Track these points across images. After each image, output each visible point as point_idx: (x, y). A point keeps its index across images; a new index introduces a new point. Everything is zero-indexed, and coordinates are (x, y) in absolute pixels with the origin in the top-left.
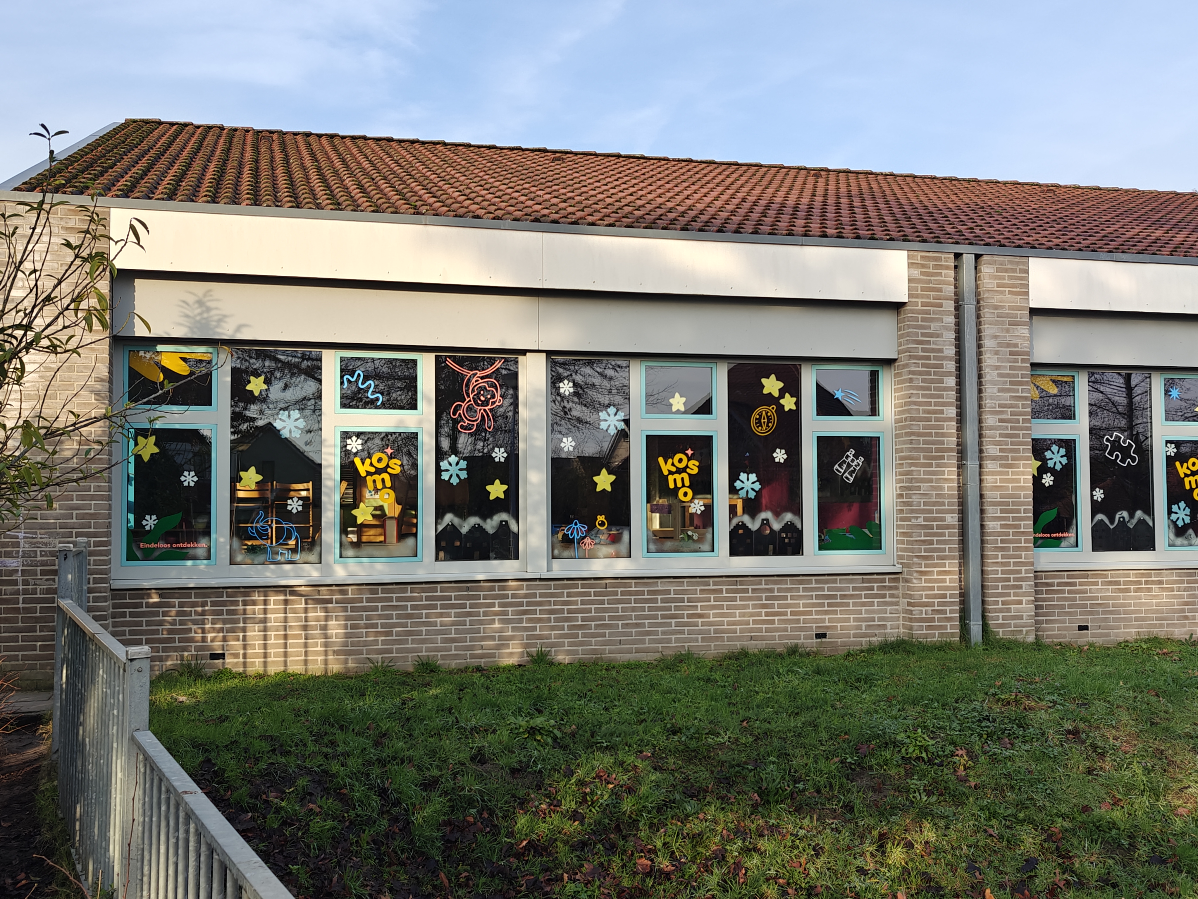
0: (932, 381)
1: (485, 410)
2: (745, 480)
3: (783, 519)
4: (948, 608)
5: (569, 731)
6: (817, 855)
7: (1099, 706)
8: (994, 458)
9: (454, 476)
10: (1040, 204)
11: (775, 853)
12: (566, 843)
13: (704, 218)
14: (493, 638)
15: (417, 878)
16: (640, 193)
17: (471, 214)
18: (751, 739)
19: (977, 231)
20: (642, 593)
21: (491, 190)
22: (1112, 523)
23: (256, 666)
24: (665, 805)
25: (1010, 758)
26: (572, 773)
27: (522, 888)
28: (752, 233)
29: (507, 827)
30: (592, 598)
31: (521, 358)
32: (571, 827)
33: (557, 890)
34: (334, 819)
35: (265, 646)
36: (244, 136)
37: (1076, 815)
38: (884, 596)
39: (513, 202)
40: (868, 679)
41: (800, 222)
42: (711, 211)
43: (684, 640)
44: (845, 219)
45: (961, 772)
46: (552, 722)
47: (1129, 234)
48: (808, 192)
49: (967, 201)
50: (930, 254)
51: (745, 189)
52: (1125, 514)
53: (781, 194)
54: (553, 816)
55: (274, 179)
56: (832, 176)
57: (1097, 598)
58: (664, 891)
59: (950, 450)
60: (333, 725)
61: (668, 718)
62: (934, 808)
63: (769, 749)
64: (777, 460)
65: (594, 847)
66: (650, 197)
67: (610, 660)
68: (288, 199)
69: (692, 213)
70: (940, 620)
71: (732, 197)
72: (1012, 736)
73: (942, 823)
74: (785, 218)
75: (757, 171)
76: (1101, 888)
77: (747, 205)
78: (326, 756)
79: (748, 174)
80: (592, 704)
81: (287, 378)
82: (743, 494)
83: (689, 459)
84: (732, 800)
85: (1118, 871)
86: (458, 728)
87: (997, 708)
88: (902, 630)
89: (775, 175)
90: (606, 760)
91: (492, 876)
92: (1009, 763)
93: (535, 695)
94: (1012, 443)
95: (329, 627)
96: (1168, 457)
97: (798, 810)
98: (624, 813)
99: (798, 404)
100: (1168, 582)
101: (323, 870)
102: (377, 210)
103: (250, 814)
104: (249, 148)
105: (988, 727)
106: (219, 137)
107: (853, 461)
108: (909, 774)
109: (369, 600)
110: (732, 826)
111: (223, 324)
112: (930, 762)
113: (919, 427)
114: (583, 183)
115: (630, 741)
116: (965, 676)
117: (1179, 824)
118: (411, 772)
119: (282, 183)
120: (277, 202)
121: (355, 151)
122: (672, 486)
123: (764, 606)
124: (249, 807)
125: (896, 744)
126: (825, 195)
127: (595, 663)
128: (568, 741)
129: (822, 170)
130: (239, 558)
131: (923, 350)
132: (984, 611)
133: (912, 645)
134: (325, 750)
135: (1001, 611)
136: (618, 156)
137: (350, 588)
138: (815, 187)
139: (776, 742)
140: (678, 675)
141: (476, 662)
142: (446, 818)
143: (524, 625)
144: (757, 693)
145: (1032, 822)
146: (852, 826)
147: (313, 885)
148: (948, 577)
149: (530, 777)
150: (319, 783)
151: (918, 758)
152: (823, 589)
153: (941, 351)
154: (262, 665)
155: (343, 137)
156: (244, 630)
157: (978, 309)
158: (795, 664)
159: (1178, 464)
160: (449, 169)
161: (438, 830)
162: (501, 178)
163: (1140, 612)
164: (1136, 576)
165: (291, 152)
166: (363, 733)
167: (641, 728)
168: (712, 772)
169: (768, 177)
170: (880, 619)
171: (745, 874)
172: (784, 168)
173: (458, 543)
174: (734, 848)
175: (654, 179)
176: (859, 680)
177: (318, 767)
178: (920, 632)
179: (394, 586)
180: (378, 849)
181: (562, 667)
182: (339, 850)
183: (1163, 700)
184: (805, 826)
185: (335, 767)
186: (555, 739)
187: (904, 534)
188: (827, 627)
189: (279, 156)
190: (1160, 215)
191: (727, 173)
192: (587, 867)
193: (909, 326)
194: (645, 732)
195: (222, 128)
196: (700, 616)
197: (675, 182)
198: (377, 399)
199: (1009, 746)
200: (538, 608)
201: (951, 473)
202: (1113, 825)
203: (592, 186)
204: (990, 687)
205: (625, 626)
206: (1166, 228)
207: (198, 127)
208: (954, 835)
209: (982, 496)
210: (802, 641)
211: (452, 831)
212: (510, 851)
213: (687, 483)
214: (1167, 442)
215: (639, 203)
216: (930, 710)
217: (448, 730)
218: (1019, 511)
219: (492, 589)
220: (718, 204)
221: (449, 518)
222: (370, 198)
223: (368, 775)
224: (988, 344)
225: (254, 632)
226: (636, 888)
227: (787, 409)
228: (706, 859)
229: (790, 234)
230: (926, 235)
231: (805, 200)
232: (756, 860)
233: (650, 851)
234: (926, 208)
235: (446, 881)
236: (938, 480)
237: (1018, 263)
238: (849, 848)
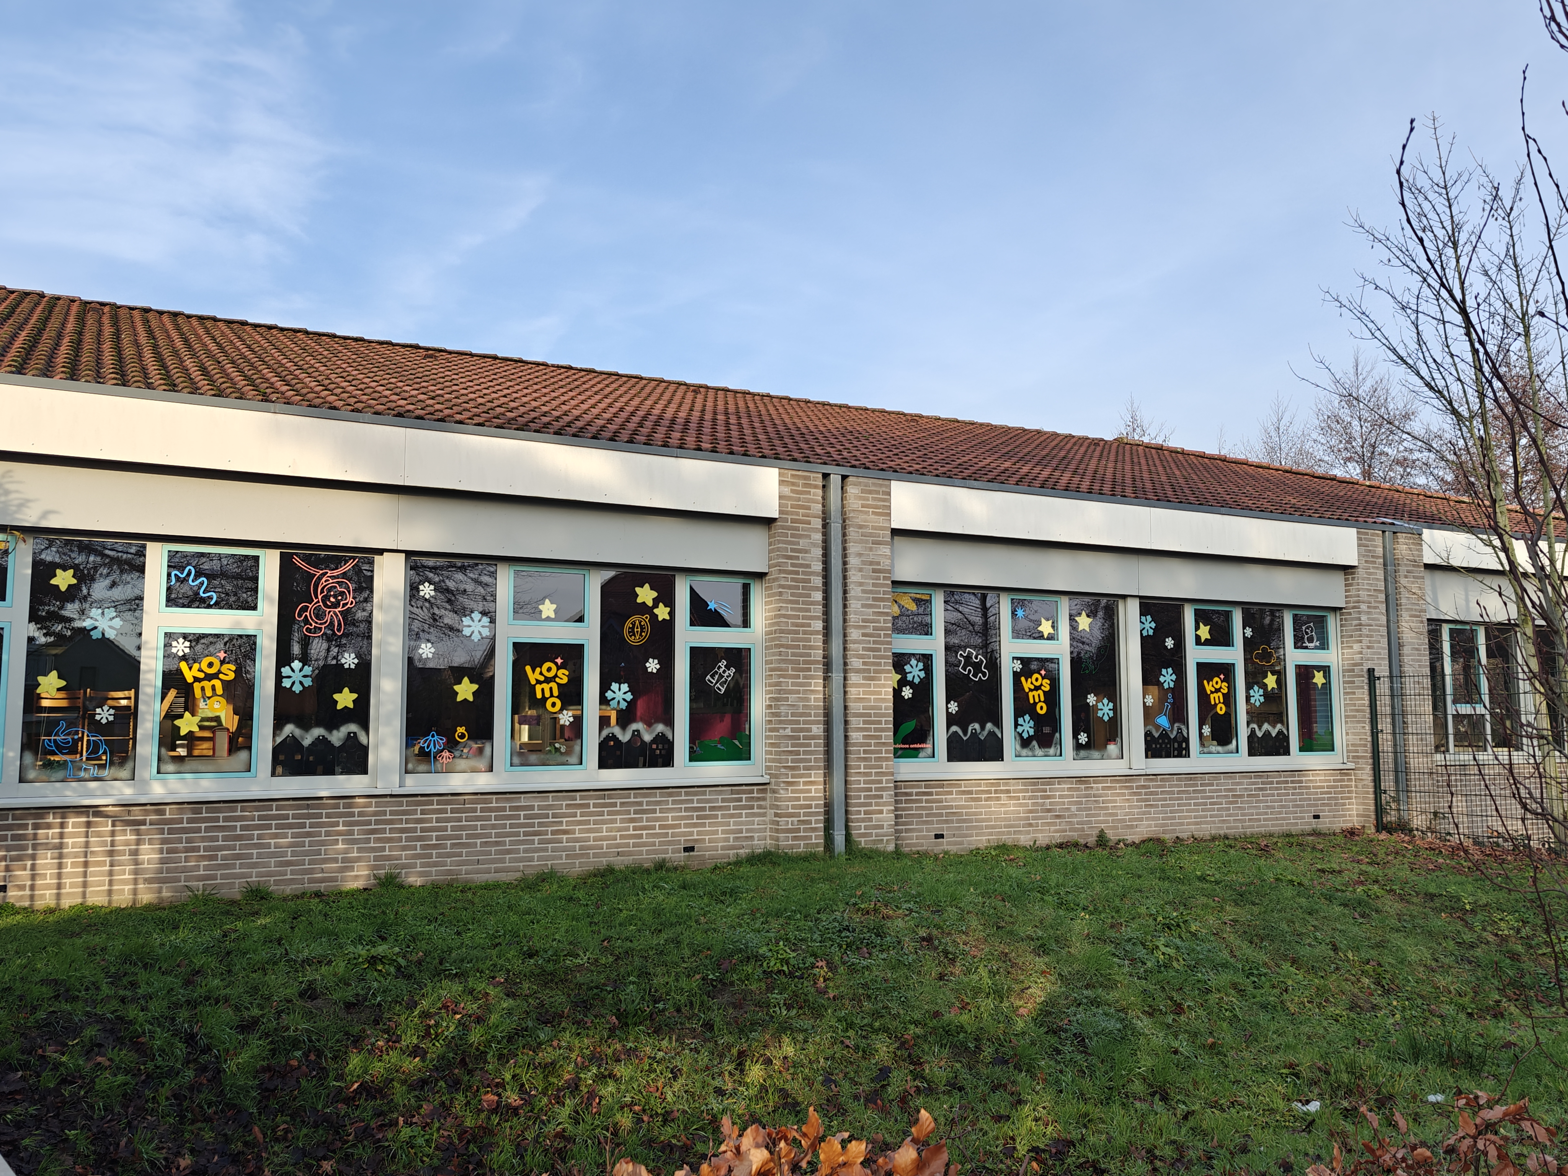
0: (801, 595)
1: (335, 613)
2: (616, 690)
3: (654, 730)
4: (813, 819)
5: (415, 959)
6: (675, 1078)
7: (952, 912)
8: (858, 671)
9: (297, 684)
10: (903, 432)
11: (631, 1078)
12: (404, 1082)
13: (579, 424)
14: (335, 860)
15: (225, 1135)
16: (515, 395)
17: (327, 405)
18: (611, 959)
19: (845, 453)
20: (504, 809)
21: (354, 383)
22: (965, 735)
23: (46, 898)
24: (516, 1034)
25: (867, 968)
26: (416, 1004)
27: (351, 1138)
28: (627, 442)
29: (337, 1069)
30: (449, 815)
31: (377, 558)
32: (412, 1064)
33: (390, 1135)
34: (127, 1072)
35: (59, 876)
36: (69, 306)
37: (928, 1021)
38: (752, 807)
39: (376, 395)
40: (733, 893)
41: (676, 435)
42: (587, 418)
43: (547, 858)
44: (721, 435)
45: (821, 984)
46: (397, 949)
47: (981, 464)
48: (686, 407)
49: (838, 425)
50: (800, 473)
51: (624, 399)
52: (977, 726)
53: (659, 406)
54: (391, 1053)
55: (99, 352)
56: (711, 394)
57: (951, 807)
58: (511, 1128)
59: (817, 662)
60: (135, 964)
61: (524, 941)
62: (793, 1022)
63: (630, 968)
64: (649, 670)
65: (436, 1085)
66: (525, 400)
67: (467, 881)
68: (113, 376)
69: (567, 419)
70: (805, 830)
71: (610, 406)
72: (870, 945)
73: (800, 1037)
74: (662, 430)
75: (637, 383)
76: (949, 1093)
77: (624, 415)
78: (123, 1000)
79: (628, 385)
80: (443, 929)
81: (115, 576)
82: (613, 704)
83: (558, 668)
84: (589, 1024)
85: (965, 1075)
86: (287, 961)
87: (857, 917)
88: (769, 842)
89: (655, 388)
90: (454, 988)
91: (316, 1126)
92: (867, 973)
93: (379, 921)
94: (875, 657)
95: (141, 852)
96: (1015, 673)
97: (657, 1031)
98: (471, 1045)
99: (672, 614)
100: (1015, 791)
101: (109, 1131)
102: (220, 394)
103: (20, 1073)
104: (72, 319)
105: (848, 937)
106: (37, 304)
107: (724, 672)
108: (770, 989)
109: (190, 821)
110: (588, 1052)
111: (25, 510)
112: (791, 975)
113: (788, 639)
114: (455, 382)
115: (481, 966)
116: (828, 887)
117: (1020, 1025)
118: (227, 1013)
119: (108, 358)
120: (98, 378)
121: (201, 332)
122: (539, 696)
123: (632, 820)
124: (20, 1065)
125: (758, 958)
126: (703, 411)
127: (450, 885)
128: (414, 969)
129: (701, 386)
130: (32, 774)
131: (793, 565)
132: (847, 820)
133: (778, 856)
134: (121, 992)
135: (863, 820)
136: (495, 358)
137: (168, 808)
138: (693, 402)
139: (637, 961)
140: (539, 895)
141: (315, 887)
142: (265, 1063)
143: (372, 845)
144: (621, 910)
145: (886, 1030)
146: (711, 1045)
147: (94, 1152)
148: (813, 788)
149: (368, 1011)
150: (112, 1031)
151: (780, 972)
152: (692, 801)
153: (809, 566)
154: (54, 897)
155: (189, 317)
156: (33, 857)
157: (844, 528)
158: (661, 879)
159: (1023, 679)
160: (308, 359)
161: (255, 1077)
162: (366, 371)
163: (989, 820)
164: (987, 785)
165: (124, 327)
166: (172, 971)
167: (494, 952)
168: (569, 995)
169: (647, 390)
170: (748, 831)
171: (599, 1103)
172: (664, 381)
173: (298, 757)
174: (588, 1077)
175: (531, 382)
176: (724, 893)
177: (112, 1013)
178: (786, 843)
179: (221, 805)
180: (180, 1105)
181: (412, 889)
182: (131, 1110)
183: (1008, 905)
184: (664, 1047)
185: (133, 1012)
186: (399, 968)
187: (772, 745)
188: (696, 841)
189: (108, 330)
190: (1009, 448)
191: (606, 382)
192: (426, 1108)
193: (779, 542)
194: (499, 957)
195: (42, 295)
196: (565, 832)
197: (552, 387)
198: (211, 598)
199: (867, 955)
200: (388, 827)
201: (817, 684)
202: (961, 1028)
203: (464, 386)
204: (851, 896)
205: (484, 844)
206: (1014, 460)
207: (12, 292)
208: (811, 1048)
209: (846, 708)
210: (670, 855)
211: (271, 1078)
212: (339, 1096)
213: (556, 693)
214: (1014, 658)
215: (512, 405)
216: (793, 922)
217: (275, 963)
218: (880, 722)
219: (337, 806)
220: (595, 411)
221: (289, 729)
222: (212, 381)
223: (173, 1020)
224: (853, 561)
225: (46, 860)
226: (480, 1127)
227: (660, 619)
228: (559, 1090)
229: (665, 445)
230: (796, 455)
231: (682, 414)
232: (611, 1088)
233: (497, 1085)
234: (798, 429)
235: (260, 1136)
236: (805, 692)
237: (881, 485)
238: (708, 1068)
